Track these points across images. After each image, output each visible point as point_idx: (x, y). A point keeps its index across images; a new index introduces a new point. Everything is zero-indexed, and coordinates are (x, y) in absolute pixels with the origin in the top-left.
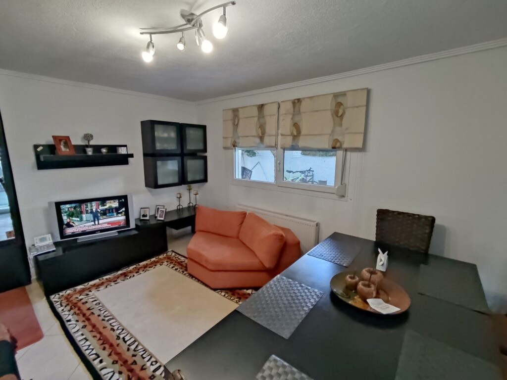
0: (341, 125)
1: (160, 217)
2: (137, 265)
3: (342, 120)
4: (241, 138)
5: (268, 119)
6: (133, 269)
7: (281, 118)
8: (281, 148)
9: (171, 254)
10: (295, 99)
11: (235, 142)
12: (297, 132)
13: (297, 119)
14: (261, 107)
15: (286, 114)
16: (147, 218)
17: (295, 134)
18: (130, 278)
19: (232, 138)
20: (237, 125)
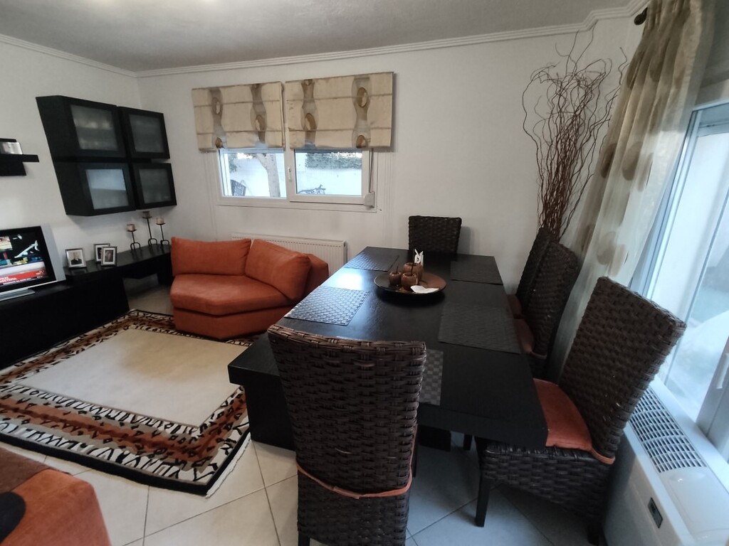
0: (365, 118)
1: (106, 261)
2: (82, 336)
3: (366, 111)
4: (228, 134)
5: (268, 106)
6: (77, 342)
7: (287, 106)
8: (291, 148)
9: (136, 314)
10: (305, 80)
11: (219, 140)
12: (311, 127)
13: (309, 107)
14: (256, 88)
15: (294, 100)
16: (83, 265)
17: (309, 129)
18: (77, 352)
19: (213, 133)
20: (220, 114)
